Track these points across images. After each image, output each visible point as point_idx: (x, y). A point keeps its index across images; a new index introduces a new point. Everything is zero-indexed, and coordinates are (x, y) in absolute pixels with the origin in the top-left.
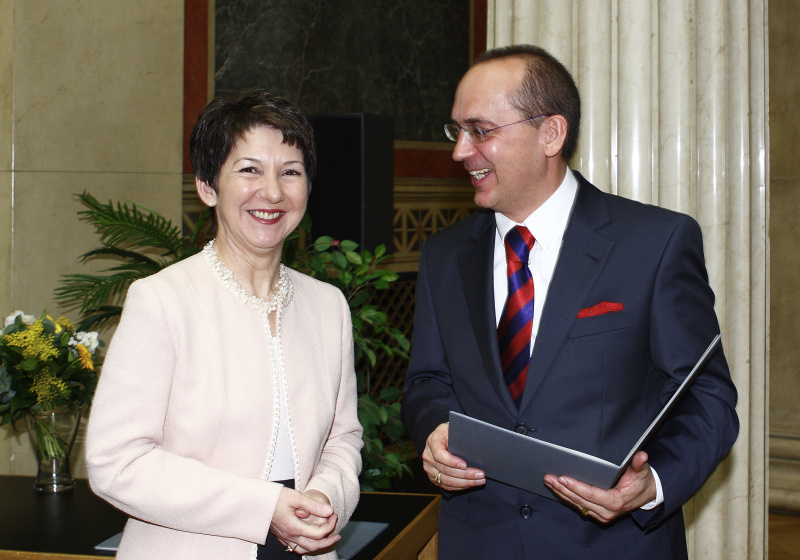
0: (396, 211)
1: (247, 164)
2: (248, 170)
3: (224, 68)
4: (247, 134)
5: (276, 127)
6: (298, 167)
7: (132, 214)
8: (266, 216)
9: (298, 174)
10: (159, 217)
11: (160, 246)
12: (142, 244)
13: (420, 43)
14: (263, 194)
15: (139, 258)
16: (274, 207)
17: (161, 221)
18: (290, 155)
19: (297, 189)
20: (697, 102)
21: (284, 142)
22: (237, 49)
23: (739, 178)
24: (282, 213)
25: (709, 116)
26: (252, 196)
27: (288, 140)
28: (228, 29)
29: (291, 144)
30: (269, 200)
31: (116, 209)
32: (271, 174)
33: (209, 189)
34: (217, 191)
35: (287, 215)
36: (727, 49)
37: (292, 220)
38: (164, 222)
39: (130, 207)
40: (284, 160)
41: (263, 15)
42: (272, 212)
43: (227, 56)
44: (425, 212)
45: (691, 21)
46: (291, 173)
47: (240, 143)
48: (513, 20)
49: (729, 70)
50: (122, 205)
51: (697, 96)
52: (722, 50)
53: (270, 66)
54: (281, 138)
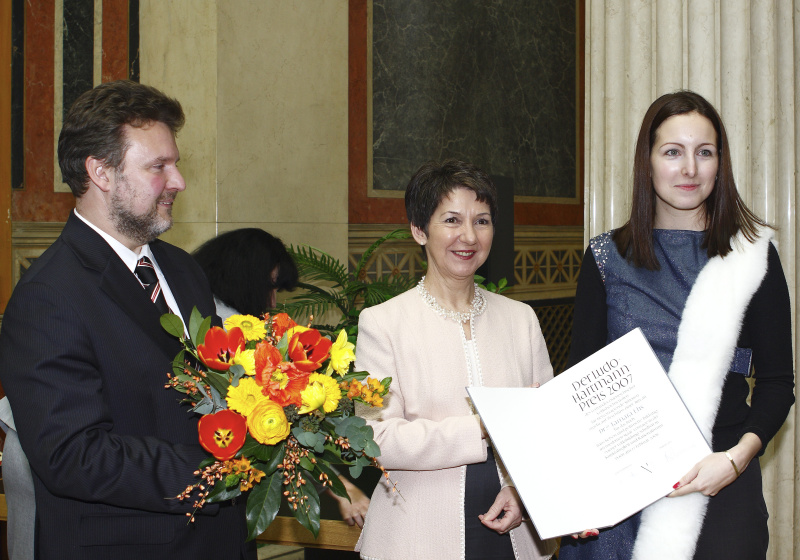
0: (517, 252)
1: (449, 216)
2: (451, 220)
3: (380, 140)
4: (451, 194)
5: (471, 188)
6: (488, 217)
7: (308, 256)
8: (464, 254)
9: (487, 222)
10: (329, 257)
11: (331, 280)
12: (317, 278)
13: (536, 118)
14: (462, 238)
15: (314, 289)
16: (470, 248)
17: (331, 261)
18: (481, 209)
19: (486, 233)
20: (753, 164)
21: (477, 199)
22: (390, 124)
23: (787, 225)
24: (474, 252)
25: (762, 175)
26: (455, 240)
27: (480, 198)
28: (383, 109)
29: (482, 201)
30: (466, 243)
31: (296, 251)
32: (468, 223)
33: (421, 233)
34: (428, 235)
35: (477, 254)
36: (778, 121)
37: (482, 257)
38: (333, 261)
39: (307, 250)
40: (477, 212)
41: (410, 98)
42: (469, 251)
43: (382, 130)
44: (540, 253)
45: (747, 99)
46: (482, 222)
47: (445, 201)
48: (605, 100)
49: (779, 138)
50: (301, 248)
51: (753, 159)
52: (772, 122)
53: (416, 138)
54: (475, 197)
